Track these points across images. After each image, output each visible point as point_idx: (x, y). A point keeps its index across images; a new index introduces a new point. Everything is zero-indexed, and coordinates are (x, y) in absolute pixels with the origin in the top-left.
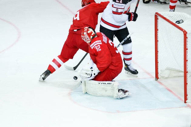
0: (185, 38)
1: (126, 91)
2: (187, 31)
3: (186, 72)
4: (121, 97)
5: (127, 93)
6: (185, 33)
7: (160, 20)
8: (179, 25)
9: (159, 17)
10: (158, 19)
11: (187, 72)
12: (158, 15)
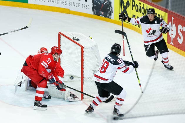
0: (82, 52)
1: (76, 97)
2: (83, 46)
3: (82, 78)
4: (70, 100)
5: (76, 99)
6: (82, 48)
7: (62, 38)
8: (78, 42)
9: (61, 36)
10: (61, 37)
11: (84, 78)
12: (60, 34)
